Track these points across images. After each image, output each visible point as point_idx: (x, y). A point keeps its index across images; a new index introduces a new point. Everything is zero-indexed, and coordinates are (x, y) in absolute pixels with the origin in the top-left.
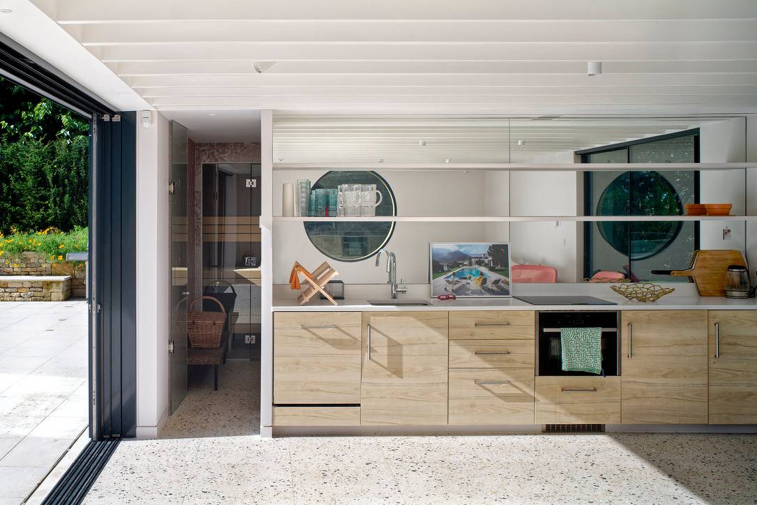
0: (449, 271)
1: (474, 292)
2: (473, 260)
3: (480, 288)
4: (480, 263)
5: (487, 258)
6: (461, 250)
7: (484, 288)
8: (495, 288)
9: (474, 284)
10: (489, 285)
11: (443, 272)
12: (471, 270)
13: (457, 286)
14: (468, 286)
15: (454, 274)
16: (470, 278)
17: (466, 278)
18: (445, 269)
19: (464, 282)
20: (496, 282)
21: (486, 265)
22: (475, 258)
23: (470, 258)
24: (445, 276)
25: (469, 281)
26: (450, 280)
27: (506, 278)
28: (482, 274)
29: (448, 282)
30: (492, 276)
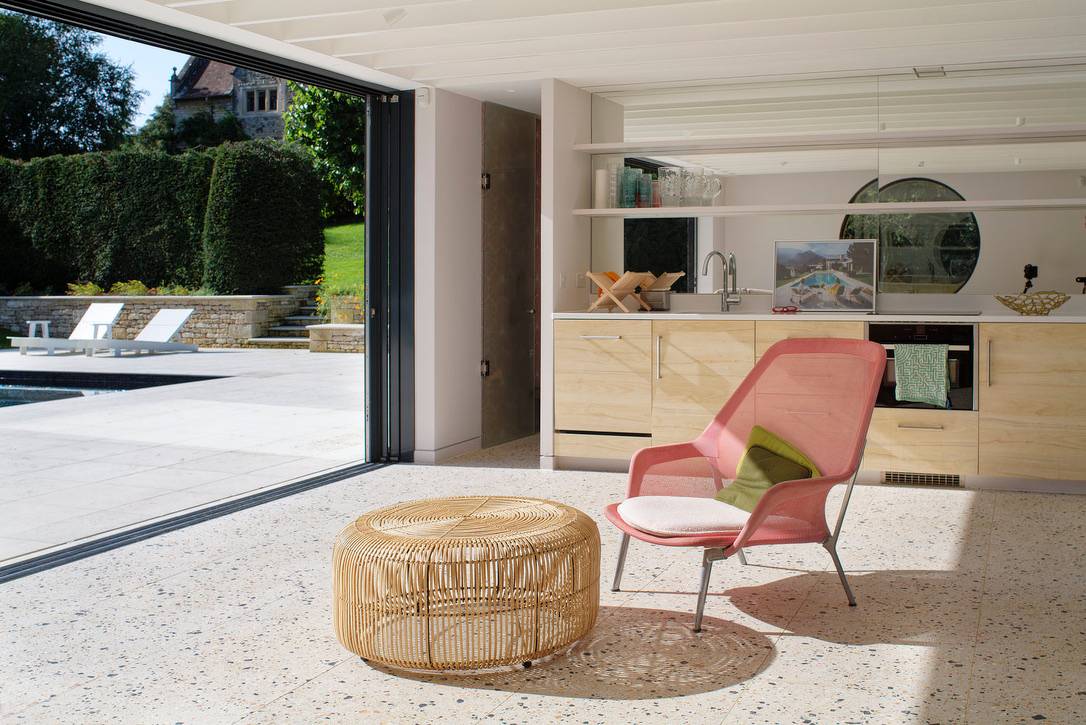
0: (797, 277)
1: (827, 305)
2: (828, 263)
3: (834, 299)
4: (836, 266)
5: (845, 260)
6: (813, 250)
7: (840, 299)
8: (854, 299)
9: (828, 294)
10: (847, 295)
11: (790, 278)
12: (825, 276)
13: (805, 297)
14: (820, 296)
15: (803, 281)
16: (822, 287)
17: (817, 287)
18: (793, 274)
19: (815, 291)
20: (856, 292)
21: (845, 270)
22: (831, 260)
23: (824, 261)
24: (791, 284)
25: (821, 290)
26: (798, 288)
27: (869, 287)
28: (838, 281)
29: (795, 291)
30: (852, 284)
